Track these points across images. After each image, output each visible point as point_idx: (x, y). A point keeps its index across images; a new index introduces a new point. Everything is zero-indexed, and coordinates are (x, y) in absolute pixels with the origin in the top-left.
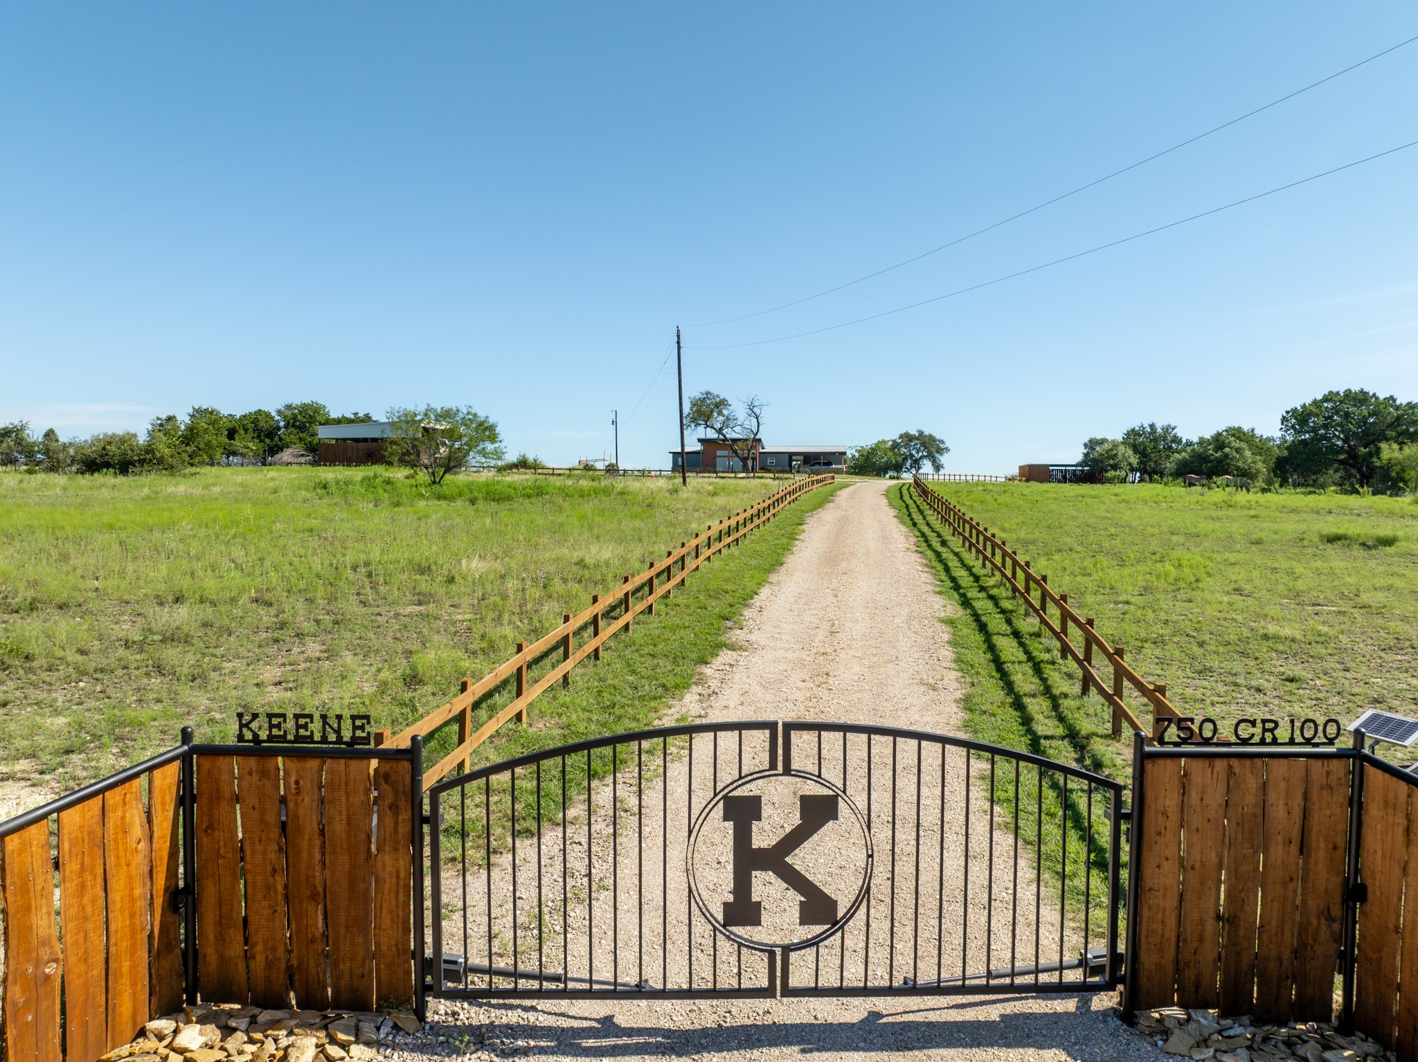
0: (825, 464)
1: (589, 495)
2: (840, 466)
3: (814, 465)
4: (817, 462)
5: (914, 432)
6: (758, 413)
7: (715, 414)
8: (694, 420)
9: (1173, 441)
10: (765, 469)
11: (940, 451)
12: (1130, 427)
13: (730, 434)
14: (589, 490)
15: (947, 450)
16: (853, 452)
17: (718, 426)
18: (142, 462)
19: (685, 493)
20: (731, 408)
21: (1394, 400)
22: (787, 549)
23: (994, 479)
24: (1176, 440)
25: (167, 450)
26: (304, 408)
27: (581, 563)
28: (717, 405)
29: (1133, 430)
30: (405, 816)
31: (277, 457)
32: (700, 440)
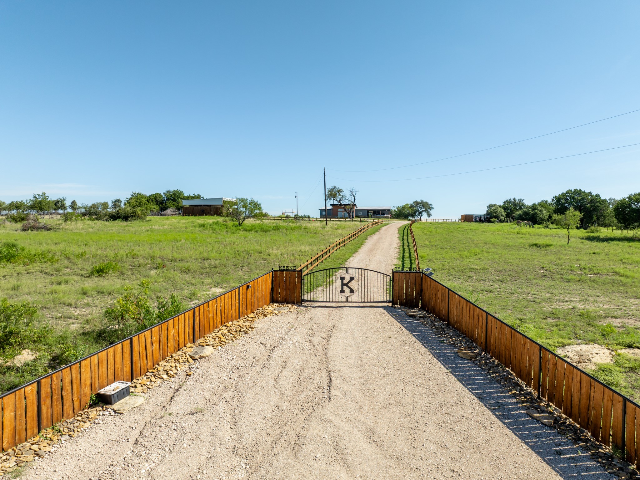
0: (382, 214)
1: (294, 229)
2: (388, 215)
3: (377, 215)
4: (378, 213)
5: (419, 201)
6: (354, 194)
7: (338, 195)
8: (329, 197)
9: (522, 205)
10: (358, 216)
11: (430, 208)
12: (506, 200)
13: (343, 202)
14: (294, 227)
15: (433, 208)
16: (395, 208)
17: (338, 200)
18: (132, 216)
19: (327, 228)
20: (344, 193)
21: (591, 193)
22: (359, 248)
23: (450, 221)
24: (524, 205)
25: (140, 212)
26: (175, 192)
27: (300, 251)
28: (338, 191)
29: (507, 201)
30: (300, 279)
31: (166, 212)
32: (331, 205)
